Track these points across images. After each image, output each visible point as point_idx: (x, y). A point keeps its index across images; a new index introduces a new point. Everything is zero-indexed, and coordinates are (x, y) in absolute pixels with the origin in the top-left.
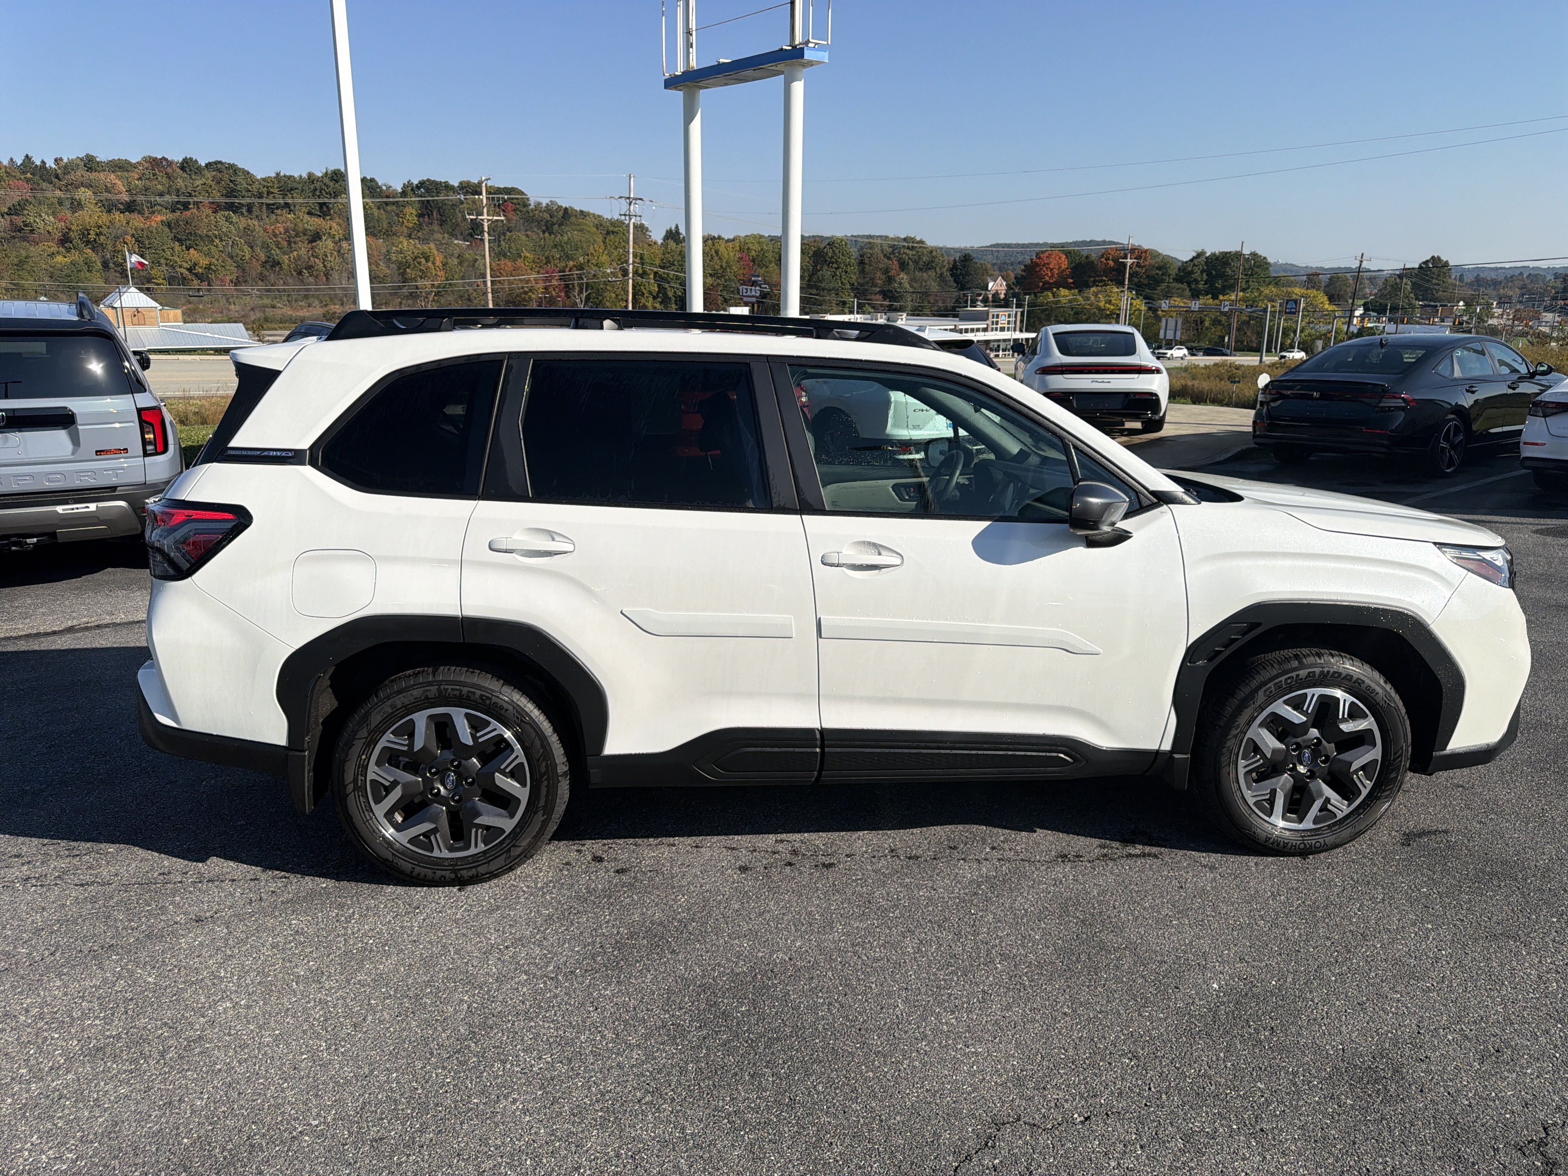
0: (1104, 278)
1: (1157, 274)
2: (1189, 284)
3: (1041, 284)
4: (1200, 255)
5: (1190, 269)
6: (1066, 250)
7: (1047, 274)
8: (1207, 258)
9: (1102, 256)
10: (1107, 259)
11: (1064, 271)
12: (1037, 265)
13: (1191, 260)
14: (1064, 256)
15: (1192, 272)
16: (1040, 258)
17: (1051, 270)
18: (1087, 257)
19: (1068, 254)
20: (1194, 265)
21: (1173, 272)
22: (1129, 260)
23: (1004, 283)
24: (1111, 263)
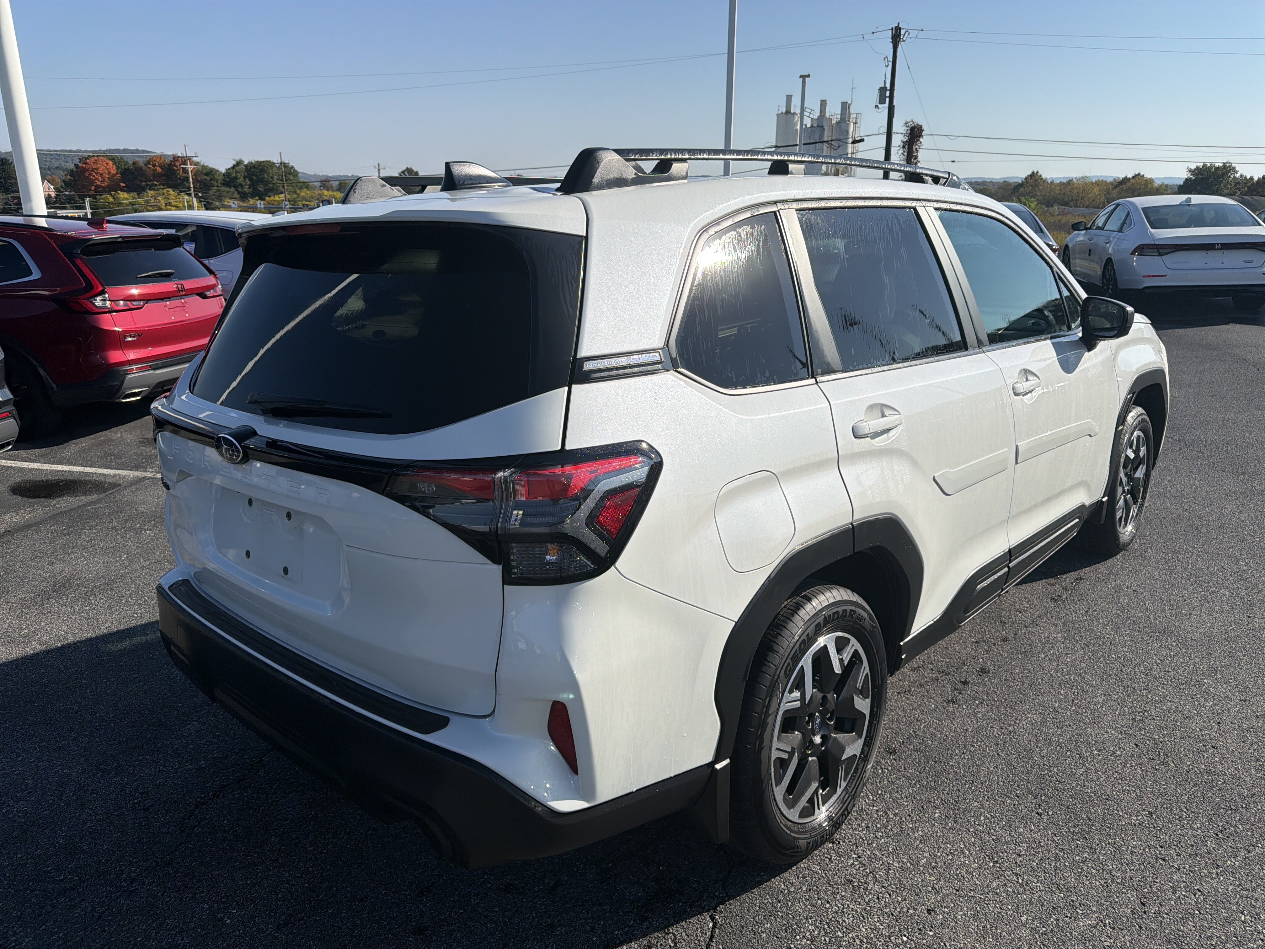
0: (155, 183)
1: (206, 180)
2: (235, 187)
3: (93, 188)
4: (239, 163)
5: (234, 175)
6: (112, 156)
7: (97, 179)
8: (246, 166)
9: (148, 163)
10: (154, 165)
11: (114, 175)
12: (85, 170)
13: (233, 167)
14: (111, 163)
15: (236, 178)
16: (86, 163)
17: (101, 175)
18: (134, 163)
19: (113, 159)
20: (237, 172)
21: (220, 178)
22: (189, 166)
23: (52, 187)
24: (159, 170)
